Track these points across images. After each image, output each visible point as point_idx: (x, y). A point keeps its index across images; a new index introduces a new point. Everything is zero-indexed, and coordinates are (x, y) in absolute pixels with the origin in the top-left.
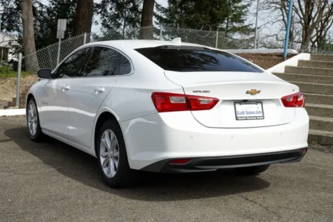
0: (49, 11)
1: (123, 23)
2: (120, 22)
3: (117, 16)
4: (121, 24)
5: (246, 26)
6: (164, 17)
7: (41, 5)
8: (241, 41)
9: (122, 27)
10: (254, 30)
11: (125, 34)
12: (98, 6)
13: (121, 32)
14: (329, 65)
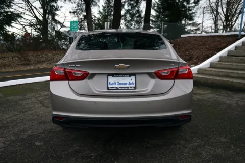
0: (99, 19)
3: (131, 20)
5: (194, 23)
6: (154, 20)
7: (95, 17)
8: (193, 31)
9: (133, 26)
10: (199, 25)
12: (123, 16)
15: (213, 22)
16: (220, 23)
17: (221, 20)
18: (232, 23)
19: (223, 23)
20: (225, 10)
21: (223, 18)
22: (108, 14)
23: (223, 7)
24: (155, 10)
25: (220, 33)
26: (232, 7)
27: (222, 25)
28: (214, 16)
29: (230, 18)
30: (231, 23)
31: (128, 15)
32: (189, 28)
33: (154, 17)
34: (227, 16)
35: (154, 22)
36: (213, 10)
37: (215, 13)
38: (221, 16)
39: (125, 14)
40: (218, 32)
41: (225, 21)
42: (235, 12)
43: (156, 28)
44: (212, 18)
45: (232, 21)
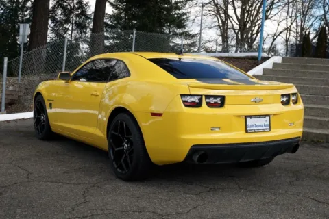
1: (70, 28)
2: (67, 27)
3: (67, 21)
4: (68, 29)
5: (186, 32)
6: (109, 23)
9: (70, 32)
10: (193, 36)
11: (73, 39)
13: (68, 37)
14: (303, 67)
15: (219, 32)
16: (231, 33)
17: (234, 30)
18: (252, 35)
19: (237, 34)
20: (239, 11)
21: (237, 27)
23: (236, 6)
24: (111, 4)
25: (233, 53)
26: (252, 6)
27: (235, 38)
28: (220, 22)
29: (248, 27)
30: (249, 35)
31: (59, 11)
33: (110, 17)
34: (242, 23)
35: (111, 27)
36: (218, 11)
37: (223, 15)
38: (234, 23)
39: (53, 8)
40: (227, 51)
41: (239, 30)
42: (257, 15)
43: (113, 38)
44: (217, 24)
45: (252, 31)
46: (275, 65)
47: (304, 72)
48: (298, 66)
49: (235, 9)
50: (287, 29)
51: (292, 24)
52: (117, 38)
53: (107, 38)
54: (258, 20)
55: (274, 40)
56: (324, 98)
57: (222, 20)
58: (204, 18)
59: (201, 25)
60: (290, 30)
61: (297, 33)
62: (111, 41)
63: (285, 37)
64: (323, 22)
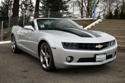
1: (27, 12)
2: (26, 11)
3: (26, 9)
6: (41, 9)
10: (71, 13)
11: (28, 15)
14: (110, 23)
15: (80, 12)
17: (85, 11)
18: (92, 13)
19: (86, 12)
20: (87, 4)
21: (86, 10)
22: (8, 4)
24: (42, 3)
26: (91, 2)
27: (86, 14)
29: (90, 10)
31: (23, 5)
32: (65, 15)
33: (41, 7)
34: (88, 9)
35: (41, 11)
36: (79, 4)
37: (81, 6)
38: (85, 8)
39: (21, 4)
40: (83, 18)
42: (93, 6)
43: (42, 15)
44: (79, 9)
45: (92, 11)
46: (99, 22)
47: (110, 25)
48: (108, 22)
49: (85, 4)
50: (104, 10)
51: (106, 8)
52: (44, 15)
53: (40, 15)
54: (94, 7)
55: (99, 14)
56: (117, 33)
57: (81, 8)
58: (74, 7)
59: (73, 9)
60: (105, 11)
61: (108, 11)
62: (42, 16)
63: (103, 13)
64: (117, 8)
